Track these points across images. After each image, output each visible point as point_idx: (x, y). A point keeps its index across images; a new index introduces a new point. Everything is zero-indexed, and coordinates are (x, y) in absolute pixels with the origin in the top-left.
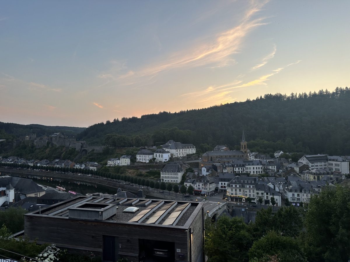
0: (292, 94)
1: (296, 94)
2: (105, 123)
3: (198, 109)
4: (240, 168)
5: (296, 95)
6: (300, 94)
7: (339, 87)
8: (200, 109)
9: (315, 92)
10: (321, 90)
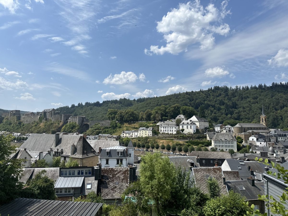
0: (237, 87)
1: (240, 86)
2: (70, 106)
3: (160, 96)
4: (283, 138)
5: (240, 88)
6: (243, 87)
7: (275, 82)
8: (161, 96)
9: (255, 86)
10: (260, 84)
